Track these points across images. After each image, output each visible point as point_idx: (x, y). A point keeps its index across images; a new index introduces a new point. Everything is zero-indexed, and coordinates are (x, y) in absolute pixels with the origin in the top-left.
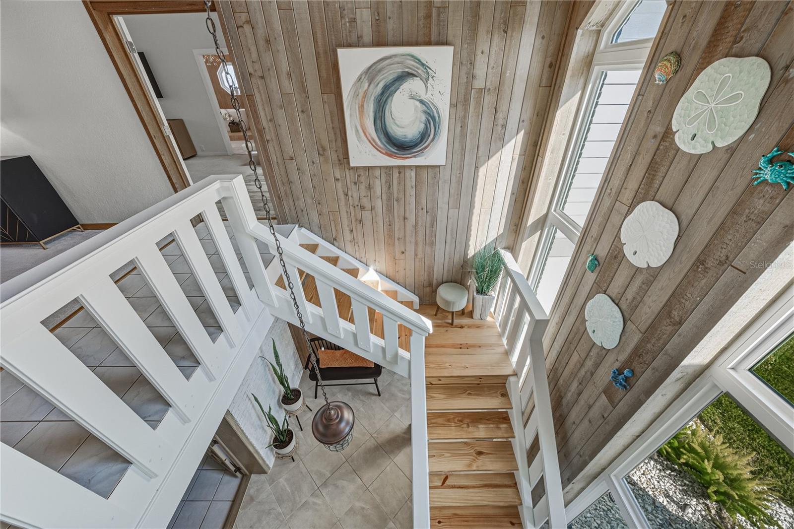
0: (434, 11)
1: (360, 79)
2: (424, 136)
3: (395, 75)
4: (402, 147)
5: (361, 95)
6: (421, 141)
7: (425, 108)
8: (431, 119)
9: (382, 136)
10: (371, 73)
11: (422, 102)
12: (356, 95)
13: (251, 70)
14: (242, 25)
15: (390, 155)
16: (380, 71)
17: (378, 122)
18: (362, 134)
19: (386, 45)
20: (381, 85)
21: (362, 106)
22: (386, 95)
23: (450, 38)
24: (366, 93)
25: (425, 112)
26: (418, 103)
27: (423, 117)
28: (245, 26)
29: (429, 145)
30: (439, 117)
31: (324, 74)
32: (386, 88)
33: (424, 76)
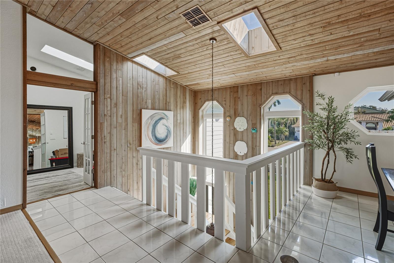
0: (167, 103)
1: (148, 119)
2: (167, 137)
3: (159, 118)
4: (160, 141)
5: (148, 124)
6: (166, 138)
7: (167, 128)
8: (169, 131)
9: (154, 138)
10: (152, 117)
11: (166, 126)
12: (147, 123)
13: (106, 113)
14: (107, 98)
15: (156, 144)
16: (154, 117)
17: (153, 133)
18: (147, 137)
19: (155, 109)
20: (154, 121)
21: (148, 127)
22: (156, 124)
23: (171, 109)
24: (150, 123)
25: (167, 129)
26: (165, 126)
27: (166, 131)
28: (108, 99)
29: (168, 140)
30: (171, 131)
31: (135, 116)
32: (156, 122)
33: (166, 119)
